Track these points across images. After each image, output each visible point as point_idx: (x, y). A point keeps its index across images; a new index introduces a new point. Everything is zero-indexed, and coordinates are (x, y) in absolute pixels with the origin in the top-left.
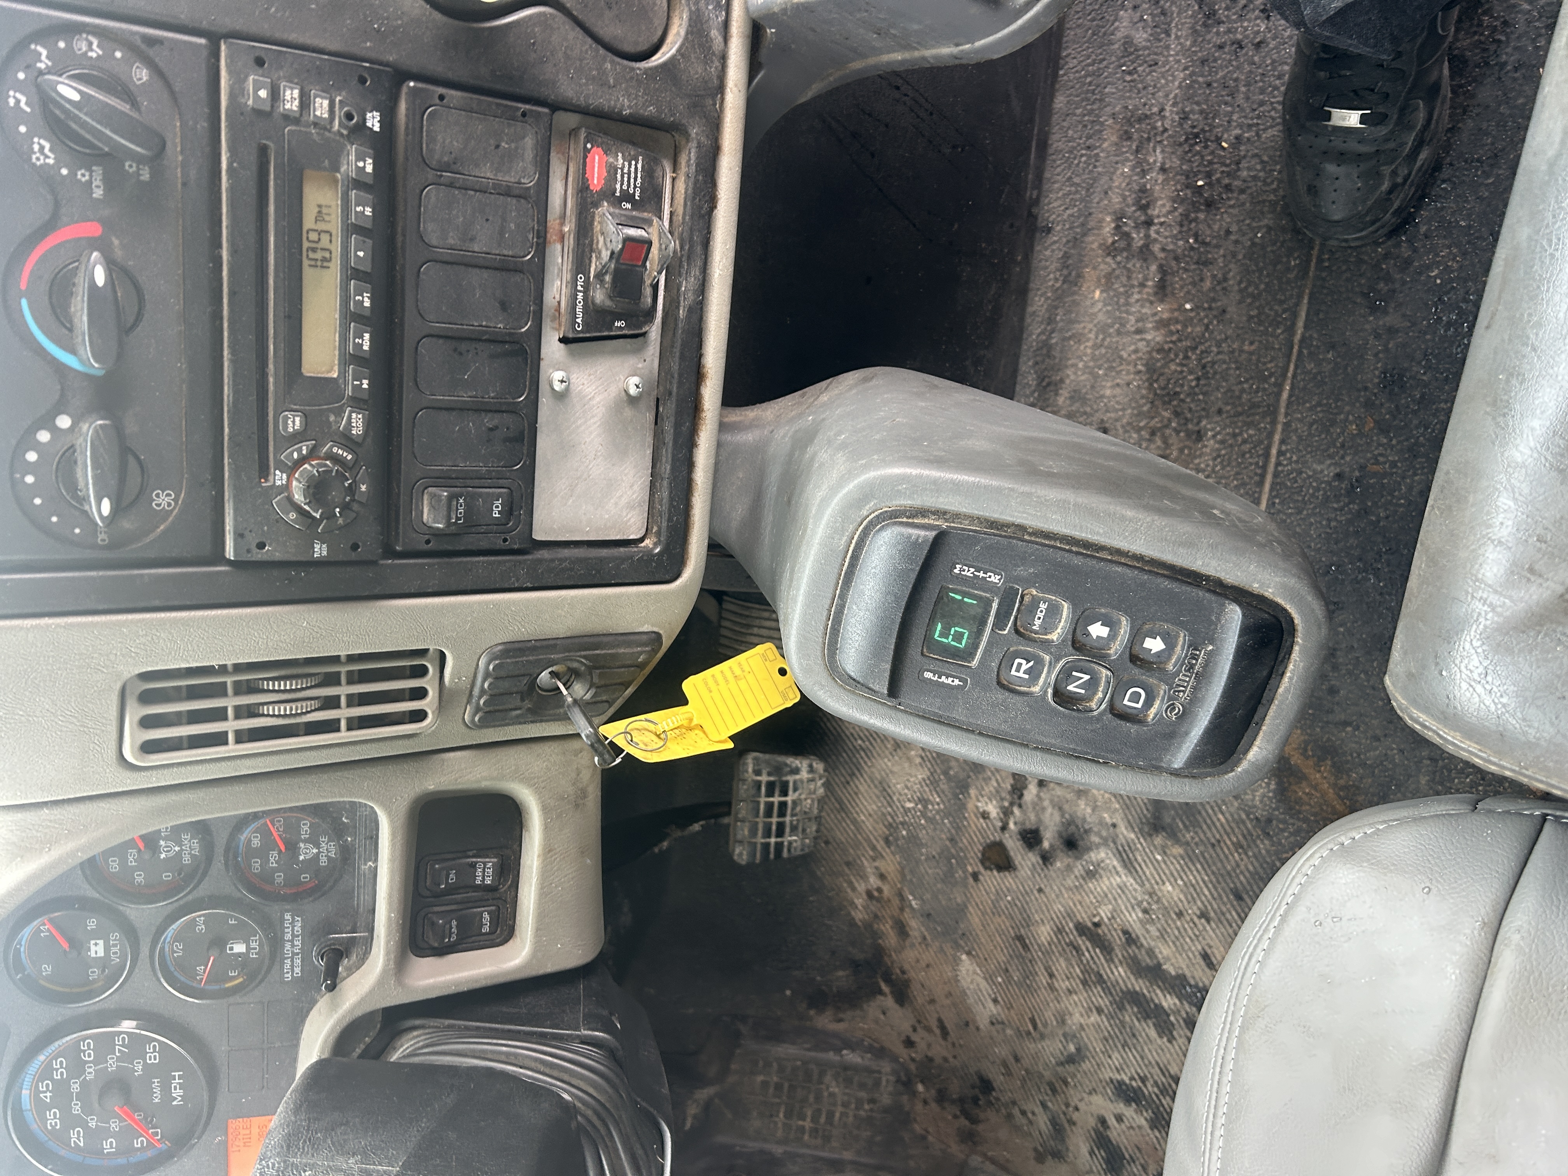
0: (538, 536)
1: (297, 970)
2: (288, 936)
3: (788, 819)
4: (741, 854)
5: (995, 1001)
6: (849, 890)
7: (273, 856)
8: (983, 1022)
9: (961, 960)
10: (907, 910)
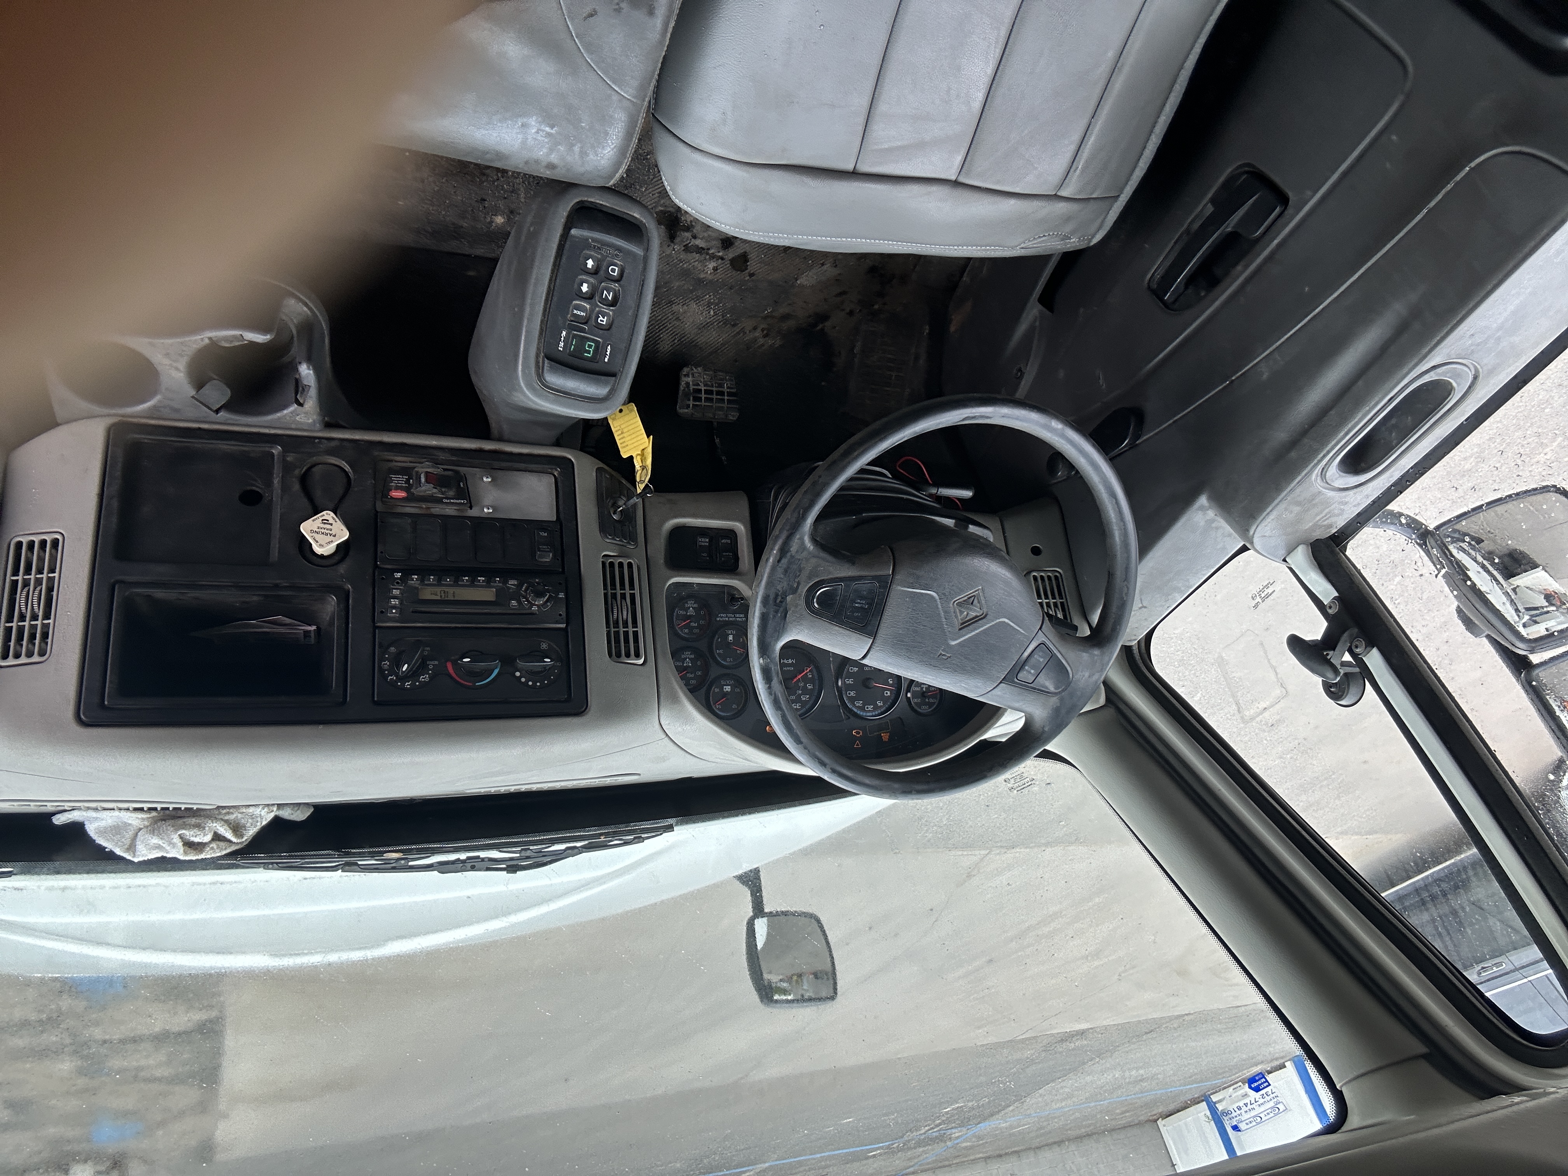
0: (554, 519)
1: (741, 616)
2: (727, 619)
3: (714, 389)
4: (733, 416)
5: (823, 264)
6: (764, 348)
7: (693, 624)
8: (835, 272)
9: (800, 284)
10: (774, 314)
